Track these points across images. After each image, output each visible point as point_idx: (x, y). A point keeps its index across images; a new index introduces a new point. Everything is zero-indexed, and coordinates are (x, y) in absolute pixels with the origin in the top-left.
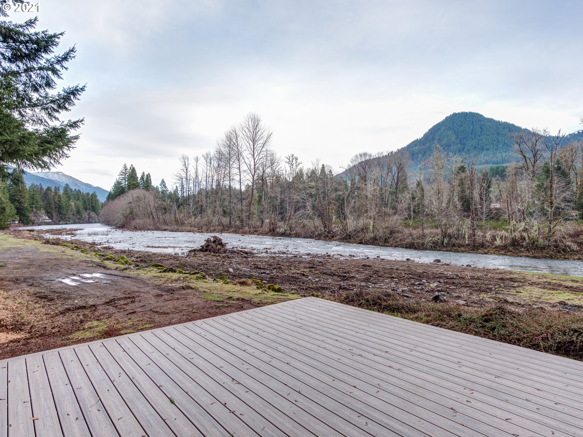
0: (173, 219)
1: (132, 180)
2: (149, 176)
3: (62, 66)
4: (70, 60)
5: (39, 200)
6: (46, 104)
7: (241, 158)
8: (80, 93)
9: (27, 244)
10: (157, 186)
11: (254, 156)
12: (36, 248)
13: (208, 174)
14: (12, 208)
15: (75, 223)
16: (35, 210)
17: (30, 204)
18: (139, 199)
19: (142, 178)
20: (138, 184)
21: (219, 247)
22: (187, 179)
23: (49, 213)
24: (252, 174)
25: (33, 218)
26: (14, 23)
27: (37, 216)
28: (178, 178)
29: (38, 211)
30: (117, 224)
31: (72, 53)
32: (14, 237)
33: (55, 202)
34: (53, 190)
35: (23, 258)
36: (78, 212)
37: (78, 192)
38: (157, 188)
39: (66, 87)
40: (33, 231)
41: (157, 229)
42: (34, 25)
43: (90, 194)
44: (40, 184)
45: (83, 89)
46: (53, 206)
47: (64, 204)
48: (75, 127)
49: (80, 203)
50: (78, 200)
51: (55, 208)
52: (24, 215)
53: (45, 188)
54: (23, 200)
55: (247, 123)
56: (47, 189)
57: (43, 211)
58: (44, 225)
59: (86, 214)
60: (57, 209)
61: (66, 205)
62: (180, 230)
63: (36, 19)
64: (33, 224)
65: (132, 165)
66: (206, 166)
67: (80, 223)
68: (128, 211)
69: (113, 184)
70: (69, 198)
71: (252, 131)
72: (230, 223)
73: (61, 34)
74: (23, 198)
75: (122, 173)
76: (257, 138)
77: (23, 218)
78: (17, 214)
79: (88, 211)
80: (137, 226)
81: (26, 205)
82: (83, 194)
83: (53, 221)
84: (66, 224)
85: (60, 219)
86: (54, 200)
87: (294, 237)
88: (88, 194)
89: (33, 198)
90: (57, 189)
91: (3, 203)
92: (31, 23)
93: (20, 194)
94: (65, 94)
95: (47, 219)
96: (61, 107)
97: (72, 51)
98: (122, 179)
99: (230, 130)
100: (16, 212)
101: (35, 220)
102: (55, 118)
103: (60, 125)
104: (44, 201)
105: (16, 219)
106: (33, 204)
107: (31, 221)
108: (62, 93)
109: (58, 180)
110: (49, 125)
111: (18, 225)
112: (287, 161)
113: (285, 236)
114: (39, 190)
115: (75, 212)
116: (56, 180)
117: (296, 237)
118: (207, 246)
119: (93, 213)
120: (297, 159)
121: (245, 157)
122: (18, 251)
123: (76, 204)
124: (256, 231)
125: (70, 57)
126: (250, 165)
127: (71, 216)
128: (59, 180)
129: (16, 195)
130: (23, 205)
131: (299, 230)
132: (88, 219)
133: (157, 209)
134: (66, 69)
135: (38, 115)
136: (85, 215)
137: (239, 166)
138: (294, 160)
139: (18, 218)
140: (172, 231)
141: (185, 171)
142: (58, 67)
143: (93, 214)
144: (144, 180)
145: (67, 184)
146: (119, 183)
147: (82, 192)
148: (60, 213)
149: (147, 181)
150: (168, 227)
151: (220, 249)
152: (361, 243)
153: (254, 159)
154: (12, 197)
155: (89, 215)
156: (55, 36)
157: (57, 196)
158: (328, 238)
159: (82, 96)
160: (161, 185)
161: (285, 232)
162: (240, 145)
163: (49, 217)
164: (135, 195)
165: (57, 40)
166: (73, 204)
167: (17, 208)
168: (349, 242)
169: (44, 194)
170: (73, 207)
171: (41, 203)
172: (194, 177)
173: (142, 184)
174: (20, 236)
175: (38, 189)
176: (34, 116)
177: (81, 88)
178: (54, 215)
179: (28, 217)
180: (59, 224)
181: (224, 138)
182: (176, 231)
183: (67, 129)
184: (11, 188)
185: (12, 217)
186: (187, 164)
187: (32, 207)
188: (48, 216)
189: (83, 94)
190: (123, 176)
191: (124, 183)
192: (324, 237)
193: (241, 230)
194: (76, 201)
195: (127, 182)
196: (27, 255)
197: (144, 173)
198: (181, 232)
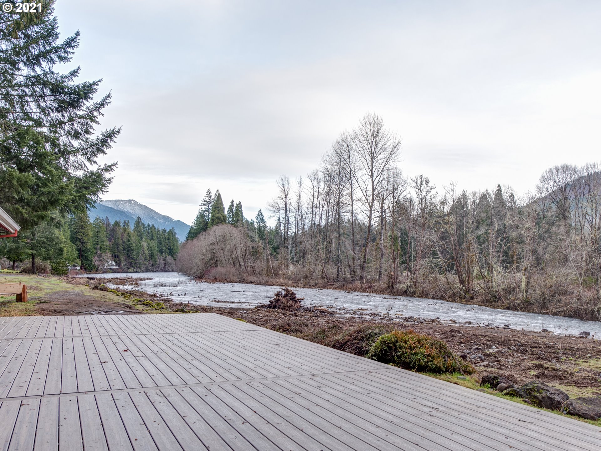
0: (265, 267)
1: (216, 211)
2: (239, 205)
3: (100, 113)
4: (106, 106)
5: (105, 239)
6: (86, 149)
7: (354, 182)
8: (116, 135)
9: (75, 289)
10: (252, 221)
11: (372, 177)
12: (82, 292)
13: (315, 204)
14: (73, 250)
15: (147, 271)
16: (99, 252)
17: (94, 244)
18: (224, 239)
19: (231, 208)
20: (225, 217)
21: (291, 303)
22: (286, 210)
23: (115, 257)
24: (369, 204)
25: (97, 263)
26: (61, 74)
27: (101, 261)
28: (275, 210)
29: (103, 254)
30: (195, 273)
31: (108, 98)
32: (67, 282)
33: (124, 242)
34: (122, 225)
35: (66, 299)
36: (152, 256)
37: (151, 228)
38: (252, 223)
39: (104, 131)
40: (93, 279)
41: (242, 281)
42: (78, 74)
43: (167, 231)
44: (107, 217)
45: (118, 132)
46: (121, 248)
47: (134, 245)
48: (110, 171)
49: (154, 244)
50: (152, 239)
51: (124, 250)
52: (87, 259)
53: (112, 222)
54: (86, 239)
55: (364, 130)
56: (115, 224)
57: (109, 254)
58: (109, 272)
59: (161, 258)
60: (126, 252)
61: (136, 245)
62: (269, 283)
63: (79, 69)
64: (97, 271)
65: (218, 191)
66: (312, 192)
67: (153, 272)
68: (209, 256)
69: (195, 218)
70: (141, 236)
71: (370, 141)
72: (338, 275)
73: (100, 81)
74: (86, 236)
75: (206, 203)
76: (379, 149)
77: (87, 263)
78: (79, 257)
79: (164, 254)
80: (217, 276)
81: (89, 246)
82: (159, 231)
83: (121, 268)
84: (137, 272)
85: (128, 265)
86: (122, 239)
87: (419, 297)
88: (164, 231)
89: (97, 237)
90: (126, 224)
91: (60, 243)
92: (74, 73)
93: (83, 231)
94: (103, 137)
95: (113, 265)
96: (100, 151)
97: (108, 97)
98: (204, 211)
99: (339, 139)
100: (77, 255)
101: (99, 266)
102: (94, 162)
103: (98, 170)
104: (110, 240)
105: (77, 263)
106: (97, 244)
107: (95, 267)
108: (100, 136)
109: (129, 211)
110: (88, 169)
111: (79, 272)
112: (414, 184)
113: (408, 296)
114: (105, 225)
115: (148, 257)
116: (128, 212)
117: (422, 297)
118: (277, 301)
119: (170, 257)
120: (427, 182)
121: (359, 179)
122: (65, 293)
123: (148, 244)
124: (369, 287)
125: (106, 103)
126: (366, 191)
127: (143, 262)
128: (131, 212)
129: (79, 232)
130: (85, 246)
131: (426, 286)
132: (163, 266)
133: (245, 253)
134: (103, 115)
135: (79, 161)
136: (160, 260)
137: (352, 191)
138: (424, 184)
139: (80, 263)
140: (260, 284)
141: (284, 199)
142: (95, 114)
143: (170, 259)
144: (232, 212)
145: (139, 218)
146: (202, 216)
147: (156, 228)
148: (129, 257)
149: (237, 213)
150: (256, 279)
151: (292, 306)
152: (508, 308)
153: (373, 182)
154: (74, 235)
155: (164, 260)
156: (95, 83)
157: (126, 235)
158: (465, 300)
159: (118, 138)
160: (257, 218)
161: (407, 289)
162: (354, 162)
163: (116, 263)
164: (218, 234)
165: (95, 87)
166: (145, 244)
167: (79, 250)
168: (493, 307)
169: (111, 231)
170: (146, 248)
171: (107, 243)
172: (297, 207)
173: (230, 217)
174: (73, 282)
175: (104, 223)
176: (75, 162)
177: (117, 130)
178: (122, 258)
179: (91, 261)
180: (128, 272)
181: (331, 151)
182: (264, 284)
183: (102, 173)
184: (72, 223)
185: (73, 261)
186: (286, 188)
187: (96, 249)
188: (114, 260)
189: (118, 136)
190: (206, 207)
191: (208, 216)
192: (461, 298)
193: (350, 286)
194: (149, 241)
195: (210, 215)
196: (71, 297)
197: (233, 201)
198: (270, 285)
